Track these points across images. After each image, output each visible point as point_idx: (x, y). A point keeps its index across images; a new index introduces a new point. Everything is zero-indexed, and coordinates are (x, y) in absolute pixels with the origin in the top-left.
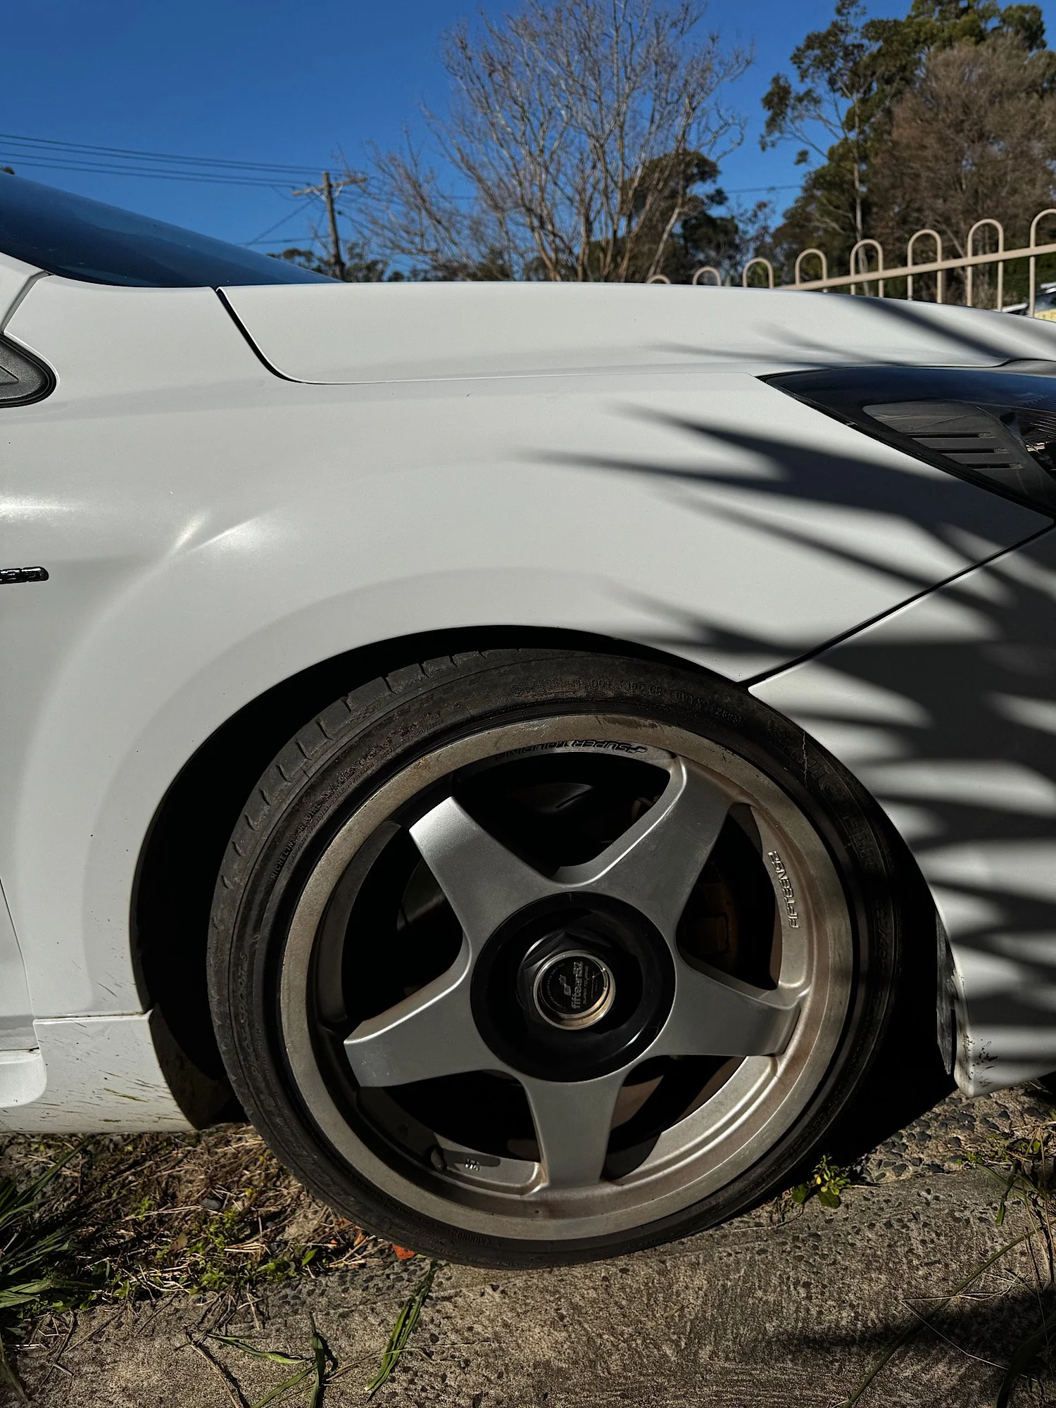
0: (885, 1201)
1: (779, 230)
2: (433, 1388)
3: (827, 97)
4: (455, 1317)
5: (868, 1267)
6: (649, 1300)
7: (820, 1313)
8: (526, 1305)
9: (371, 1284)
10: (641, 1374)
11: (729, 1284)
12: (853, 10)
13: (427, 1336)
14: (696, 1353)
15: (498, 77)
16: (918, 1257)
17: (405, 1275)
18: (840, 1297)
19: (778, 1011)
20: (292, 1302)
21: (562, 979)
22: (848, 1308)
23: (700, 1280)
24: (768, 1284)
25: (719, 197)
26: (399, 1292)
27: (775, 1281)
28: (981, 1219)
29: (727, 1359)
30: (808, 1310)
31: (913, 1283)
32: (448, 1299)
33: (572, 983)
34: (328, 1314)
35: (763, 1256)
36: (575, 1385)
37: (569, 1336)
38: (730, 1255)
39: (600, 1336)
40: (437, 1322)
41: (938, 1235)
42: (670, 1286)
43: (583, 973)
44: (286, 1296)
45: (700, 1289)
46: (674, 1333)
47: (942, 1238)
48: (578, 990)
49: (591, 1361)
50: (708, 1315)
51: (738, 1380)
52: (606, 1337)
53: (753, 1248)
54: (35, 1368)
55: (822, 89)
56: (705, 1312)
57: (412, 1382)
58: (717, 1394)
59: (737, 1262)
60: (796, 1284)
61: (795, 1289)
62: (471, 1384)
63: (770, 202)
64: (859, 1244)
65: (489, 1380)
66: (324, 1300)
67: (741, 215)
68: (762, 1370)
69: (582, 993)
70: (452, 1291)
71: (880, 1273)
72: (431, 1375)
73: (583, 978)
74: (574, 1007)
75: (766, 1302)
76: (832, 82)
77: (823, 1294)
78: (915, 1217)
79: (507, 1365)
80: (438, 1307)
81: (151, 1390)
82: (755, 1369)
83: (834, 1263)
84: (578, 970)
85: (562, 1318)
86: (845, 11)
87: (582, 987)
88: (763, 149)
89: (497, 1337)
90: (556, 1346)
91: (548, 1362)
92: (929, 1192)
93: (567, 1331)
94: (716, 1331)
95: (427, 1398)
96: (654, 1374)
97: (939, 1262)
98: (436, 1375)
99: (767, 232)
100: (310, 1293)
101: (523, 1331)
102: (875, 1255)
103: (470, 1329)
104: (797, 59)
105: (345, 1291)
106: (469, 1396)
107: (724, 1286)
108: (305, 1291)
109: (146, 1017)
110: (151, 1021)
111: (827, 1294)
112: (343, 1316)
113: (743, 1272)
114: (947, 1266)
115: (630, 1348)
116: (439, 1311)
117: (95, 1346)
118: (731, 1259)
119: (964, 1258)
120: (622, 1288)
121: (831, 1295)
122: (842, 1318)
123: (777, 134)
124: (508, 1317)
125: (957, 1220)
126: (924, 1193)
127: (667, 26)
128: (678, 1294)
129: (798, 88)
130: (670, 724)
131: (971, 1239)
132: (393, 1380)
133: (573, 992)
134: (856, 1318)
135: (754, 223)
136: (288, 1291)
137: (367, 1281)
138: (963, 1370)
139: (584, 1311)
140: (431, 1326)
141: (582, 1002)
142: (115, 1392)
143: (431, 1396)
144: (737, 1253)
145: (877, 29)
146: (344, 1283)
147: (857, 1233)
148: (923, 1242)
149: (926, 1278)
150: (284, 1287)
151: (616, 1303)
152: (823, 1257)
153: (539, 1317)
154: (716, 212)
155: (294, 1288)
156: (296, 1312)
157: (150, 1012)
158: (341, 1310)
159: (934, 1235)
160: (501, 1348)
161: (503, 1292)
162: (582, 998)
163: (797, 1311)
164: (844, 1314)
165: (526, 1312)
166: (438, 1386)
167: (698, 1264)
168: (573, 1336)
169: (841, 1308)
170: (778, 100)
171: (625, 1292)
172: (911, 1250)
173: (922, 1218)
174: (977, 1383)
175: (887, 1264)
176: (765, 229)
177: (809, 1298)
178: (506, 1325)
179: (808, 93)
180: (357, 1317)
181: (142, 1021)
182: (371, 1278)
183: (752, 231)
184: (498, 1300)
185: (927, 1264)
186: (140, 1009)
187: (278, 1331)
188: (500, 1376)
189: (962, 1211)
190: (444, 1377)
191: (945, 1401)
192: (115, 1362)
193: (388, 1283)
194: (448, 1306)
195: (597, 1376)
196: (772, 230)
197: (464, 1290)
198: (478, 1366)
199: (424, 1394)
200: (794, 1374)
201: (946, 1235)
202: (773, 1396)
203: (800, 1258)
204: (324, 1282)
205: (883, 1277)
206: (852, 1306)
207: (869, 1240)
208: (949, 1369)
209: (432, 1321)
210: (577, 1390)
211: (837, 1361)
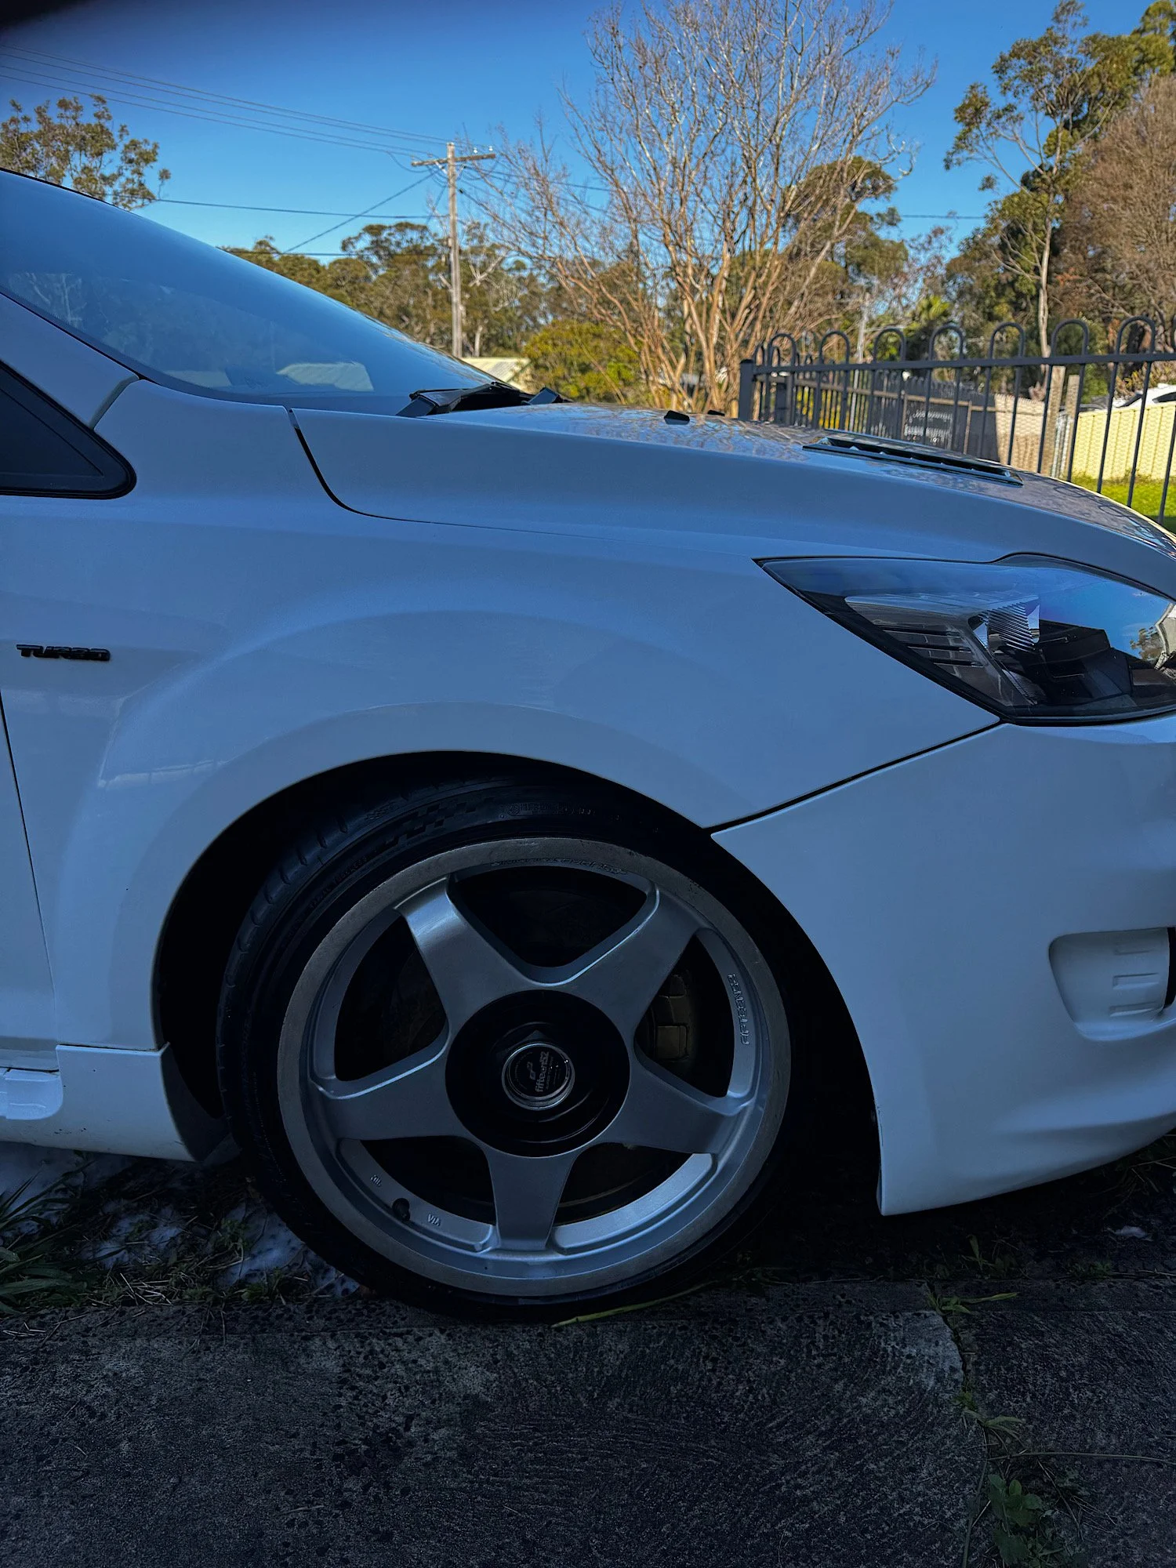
0: (802, 1299)
1: (954, 261)
2: (373, 1405)
3: (1028, 116)
4: (403, 1350)
5: (772, 1353)
6: (575, 1356)
7: (720, 1384)
8: (467, 1347)
9: (334, 1316)
10: (554, 1414)
11: (648, 1351)
12: (1071, 19)
13: (376, 1363)
14: (605, 1404)
15: (648, 72)
16: (818, 1348)
17: (365, 1312)
18: (740, 1373)
19: (722, 1116)
20: (262, 1322)
21: (530, 1065)
22: (745, 1382)
23: (624, 1346)
24: (682, 1354)
25: (892, 218)
26: (358, 1325)
27: (688, 1353)
28: (882, 1325)
29: (631, 1411)
30: (710, 1380)
31: (808, 1369)
32: (400, 1335)
33: (538, 1070)
34: (292, 1335)
35: (683, 1332)
36: (497, 1416)
37: (500, 1377)
38: (654, 1328)
39: (526, 1380)
40: (386, 1353)
41: (840, 1332)
42: (596, 1347)
43: (548, 1063)
44: (257, 1316)
45: (622, 1352)
46: (590, 1385)
47: (843, 1336)
48: (542, 1078)
49: (513, 1398)
50: (623, 1375)
51: (635, 1429)
52: (531, 1381)
53: (676, 1324)
54: (29, 1351)
55: (1024, 105)
56: (621, 1371)
57: (356, 1398)
58: (614, 1437)
59: (659, 1335)
60: (706, 1357)
61: (704, 1362)
62: (407, 1405)
63: (948, 229)
64: (769, 1332)
65: (424, 1405)
66: (291, 1324)
67: (913, 240)
68: (657, 1423)
69: (546, 1079)
70: (405, 1329)
71: (781, 1358)
72: (374, 1394)
73: (548, 1066)
74: (538, 1090)
75: (677, 1370)
76: (1035, 98)
77: (726, 1368)
78: (826, 1315)
79: (441, 1394)
80: (390, 1341)
81: (129, 1379)
82: (653, 1421)
83: (745, 1344)
84: (544, 1059)
85: (496, 1362)
86: (1062, 18)
87: (546, 1074)
88: (948, 167)
89: (436, 1371)
90: (487, 1385)
91: (477, 1396)
92: (843, 1296)
93: (498, 1373)
94: (627, 1387)
95: (367, 1412)
96: (564, 1416)
97: (835, 1355)
98: (378, 1395)
99: (939, 262)
100: (279, 1317)
101: (460, 1368)
102: (780, 1343)
103: (415, 1362)
104: (1001, 69)
105: (310, 1319)
106: (403, 1414)
107: (643, 1352)
108: (275, 1314)
109: (159, 1054)
110: (163, 1057)
111: (730, 1369)
112: (306, 1338)
113: (662, 1343)
114: (841, 1358)
115: (549, 1393)
116: (390, 1344)
117: (82, 1339)
118: (655, 1331)
119: (857, 1354)
120: (554, 1345)
121: (734, 1370)
122: (737, 1390)
123: (965, 153)
124: (450, 1355)
125: (860, 1322)
126: (838, 1297)
127: (843, 31)
128: (601, 1354)
129: (998, 101)
130: (646, 854)
131: (868, 1339)
132: (340, 1395)
133: (538, 1078)
134: (750, 1391)
135: (926, 250)
136: (260, 1313)
137: (330, 1313)
138: (828, 1443)
139: (516, 1358)
140: (381, 1356)
141: (545, 1085)
142: (96, 1378)
143: (370, 1411)
144: (661, 1327)
145: (1096, 45)
146: (311, 1311)
147: (771, 1323)
148: (825, 1337)
149: (819, 1366)
150: (256, 1309)
151: (546, 1355)
152: (736, 1339)
153: (476, 1358)
154: (885, 234)
155: (265, 1311)
156: (263, 1331)
157: (162, 1051)
158: (304, 1334)
159: (836, 1332)
160: (438, 1380)
161: (448, 1335)
162: (545, 1083)
163: (701, 1379)
164: (741, 1387)
165: (465, 1354)
166: (378, 1403)
167: (625, 1332)
168: (503, 1377)
169: (739, 1382)
170: (972, 113)
171: (555, 1348)
172: (813, 1343)
173: (832, 1317)
174: (837, 1454)
175: (789, 1351)
176: (938, 259)
177: (713, 1370)
178: (446, 1362)
179: (1009, 109)
180: (317, 1341)
181: (155, 1057)
182: (335, 1311)
183: (924, 258)
184: (443, 1341)
185: (823, 1355)
186: (153, 1045)
187: (245, 1344)
188: (433, 1402)
189: (866, 1315)
190: (385, 1398)
191: (806, 1464)
192: (99, 1353)
193: (349, 1316)
194: (399, 1342)
195: (517, 1411)
196: (946, 261)
197: (415, 1329)
198: (416, 1392)
199: (364, 1409)
200: (684, 1429)
201: (847, 1334)
202: (663, 1444)
203: (714, 1338)
204: (292, 1309)
205: (782, 1362)
206: (749, 1381)
207: (780, 1329)
208: (817, 1440)
209: (382, 1351)
210: (497, 1420)
211: (724, 1423)
